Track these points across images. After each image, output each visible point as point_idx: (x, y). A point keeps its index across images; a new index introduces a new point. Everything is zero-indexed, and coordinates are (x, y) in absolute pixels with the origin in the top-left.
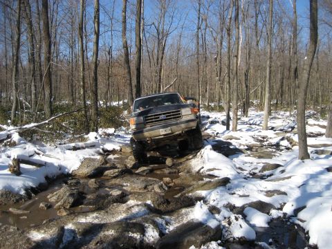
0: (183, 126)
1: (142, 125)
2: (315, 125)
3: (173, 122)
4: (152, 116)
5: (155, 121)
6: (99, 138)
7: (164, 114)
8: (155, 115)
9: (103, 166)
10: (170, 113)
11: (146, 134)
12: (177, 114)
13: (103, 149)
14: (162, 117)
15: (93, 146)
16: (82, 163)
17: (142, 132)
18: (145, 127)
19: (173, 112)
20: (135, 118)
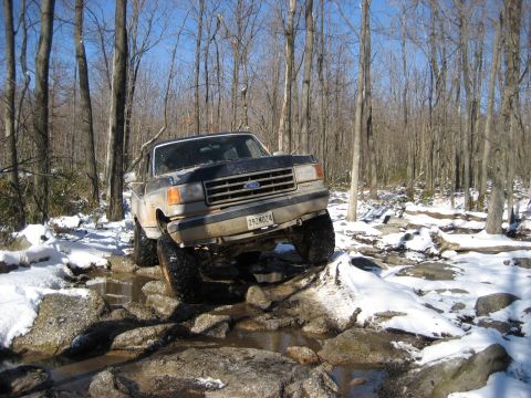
0: (302, 207)
1: (202, 206)
2: (420, 212)
3: (278, 197)
4: (224, 182)
5: (233, 196)
6: (52, 239)
7: (253, 178)
8: (231, 181)
9: (106, 319)
10: (267, 175)
11: (213, 228)
12: (286, 179)
13: (69, 266)
14: (251, 184)
15: (44, 259)
16: (38, 310)
17: (201, 223)
18: (208, 212)
19: (275, 174)
20: (181, 187)
